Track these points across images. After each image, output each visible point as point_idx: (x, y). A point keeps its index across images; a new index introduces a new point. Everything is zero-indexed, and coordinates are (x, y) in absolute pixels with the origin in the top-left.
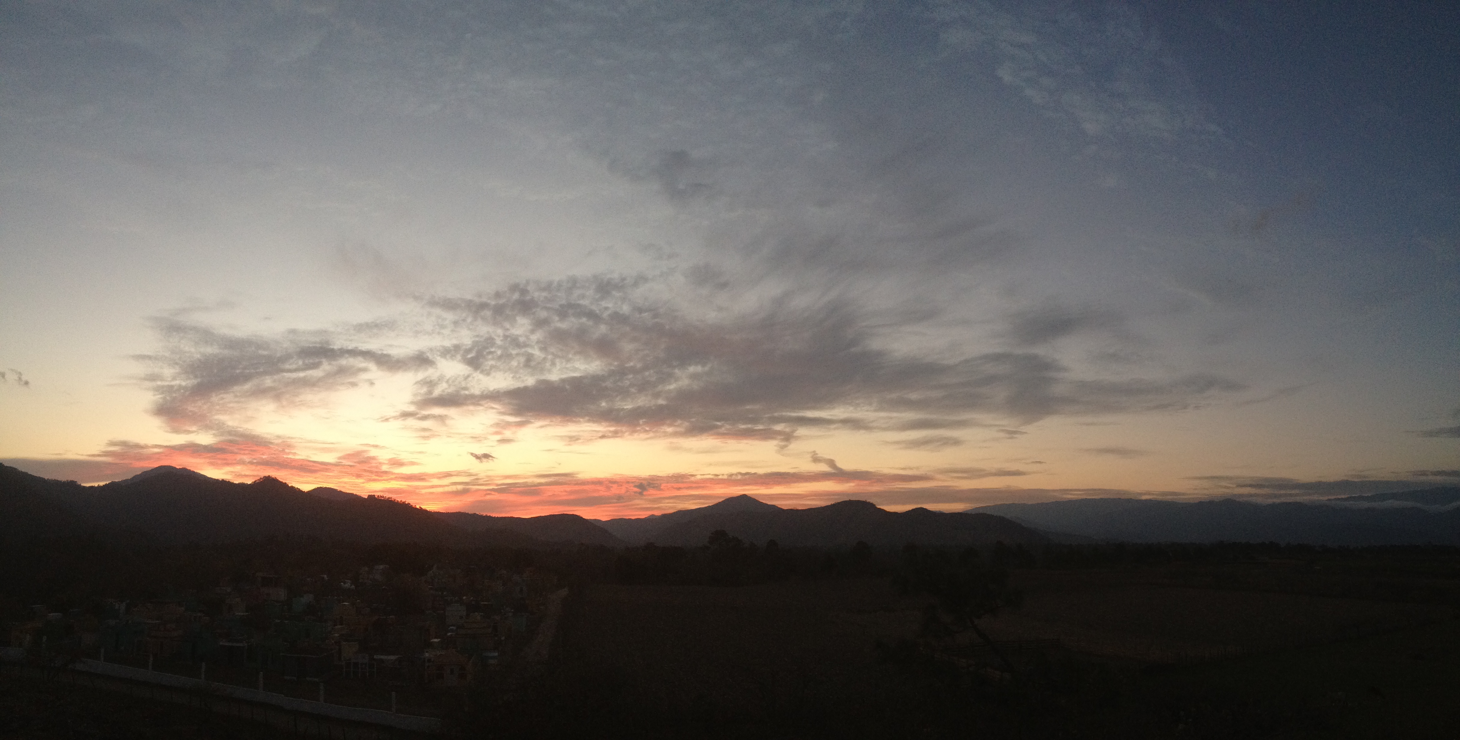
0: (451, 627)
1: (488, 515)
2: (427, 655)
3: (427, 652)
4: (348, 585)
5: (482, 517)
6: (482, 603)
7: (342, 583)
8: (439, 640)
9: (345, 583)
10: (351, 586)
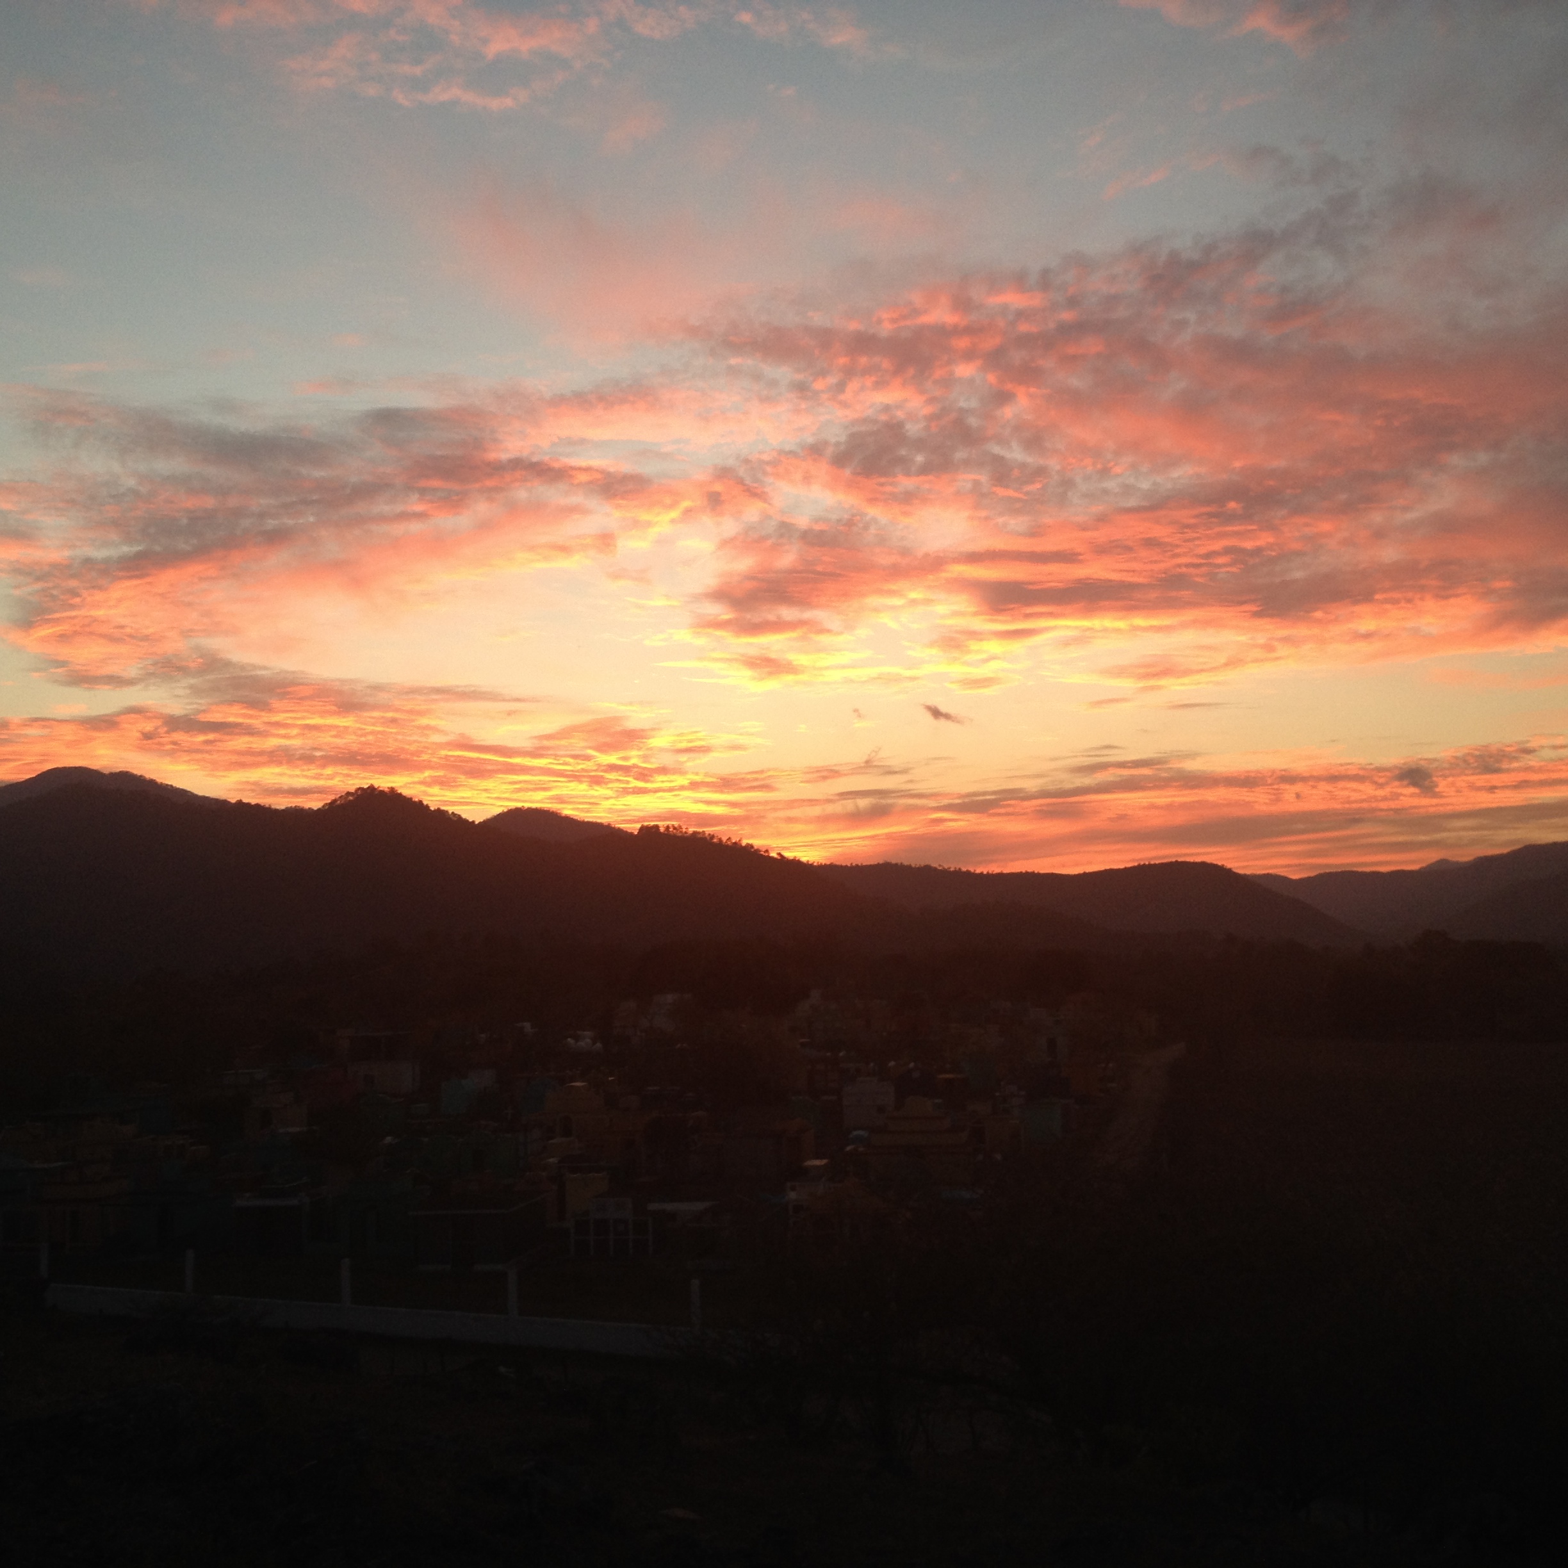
0: (855, 1133)
1: (964, 869)
2: (793, 1195)
3: (793, 1189)
4: (586, 1041)
5: (945, 873)
6: (942, 1076)
7: (569, 1039)
8: (824, 1162)
9: (577, 1038)
10: (594, 1043)
